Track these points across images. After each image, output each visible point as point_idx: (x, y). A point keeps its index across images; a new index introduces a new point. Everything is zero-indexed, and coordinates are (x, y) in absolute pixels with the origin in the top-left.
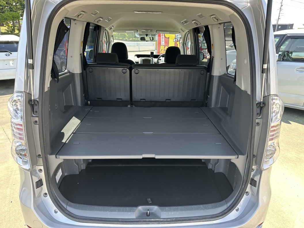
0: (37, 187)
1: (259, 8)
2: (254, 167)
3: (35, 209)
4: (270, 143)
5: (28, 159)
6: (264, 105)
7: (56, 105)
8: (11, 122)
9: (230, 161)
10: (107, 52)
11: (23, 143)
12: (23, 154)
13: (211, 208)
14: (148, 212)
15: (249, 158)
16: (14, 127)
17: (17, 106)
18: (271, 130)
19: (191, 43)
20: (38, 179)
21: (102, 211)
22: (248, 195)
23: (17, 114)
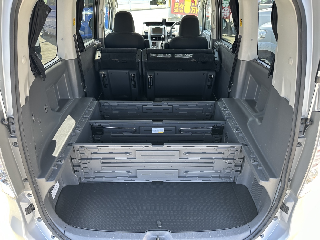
0: (28, 213)
2: (288, 191)
4: (313, 169)
6: (311, 123)
13: (232, 235)
14: (158, 238)
20: (28, 204)
22: (277, 219)
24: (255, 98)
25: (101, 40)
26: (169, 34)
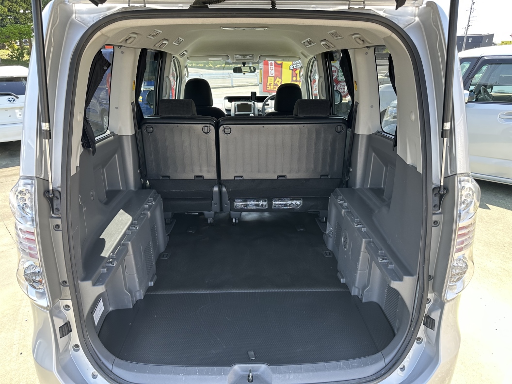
0: (62, 335)
1: (435, 25)
2: (430, 296)
3: (59, 372)
4: (457, 255)
5: (44, 287)
6: (445, 192)
7: (91, 193)
8: (17, 229)
9: (388, 285)
10: (177, 98)
11: (36, 263)
12: (37, 280)
13: (357, 367)
14: (251, 375)
15: (421, 281)
17: (25, 200)
18: (459, 233)
19: (320, 77)
20: (64, 321)
21: (171, 374)
22: (421, 342)
23: (25, 215)
24: (382, 186)
26: (260, 113)
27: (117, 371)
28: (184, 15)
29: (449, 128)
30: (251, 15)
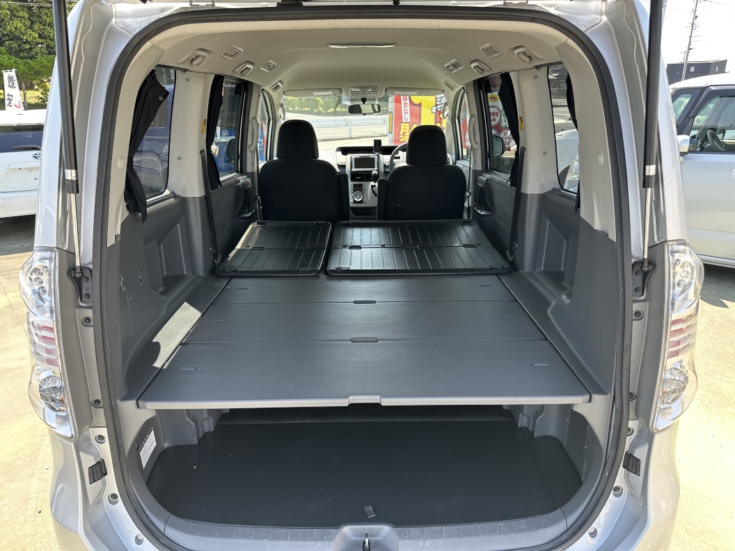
0: (93, 480)
1: (630, 26)
2: (632, 424)
3: (87, 534)
4: (670, 363)
5: (68, 410)
6: (650, 268)
7: (140, 277)
8: (28, 323)
9: (572, 410)
11: (55, 373)
12: (58, 398)
13: (525, 530)
14: (367, 540)
15: (617, 401)
16: (37, 334)
17: (42, 282)
18: (673, 329)
19: (472, 116)
20: (95, 459)
21: (250, 538)
22: (620, 494)
23: (41, 303)
24: (562, 269)
25: (251, 175)
27: (172, 533)
28: (268, 16)
29: (654, 174)
30: (363, 14)
